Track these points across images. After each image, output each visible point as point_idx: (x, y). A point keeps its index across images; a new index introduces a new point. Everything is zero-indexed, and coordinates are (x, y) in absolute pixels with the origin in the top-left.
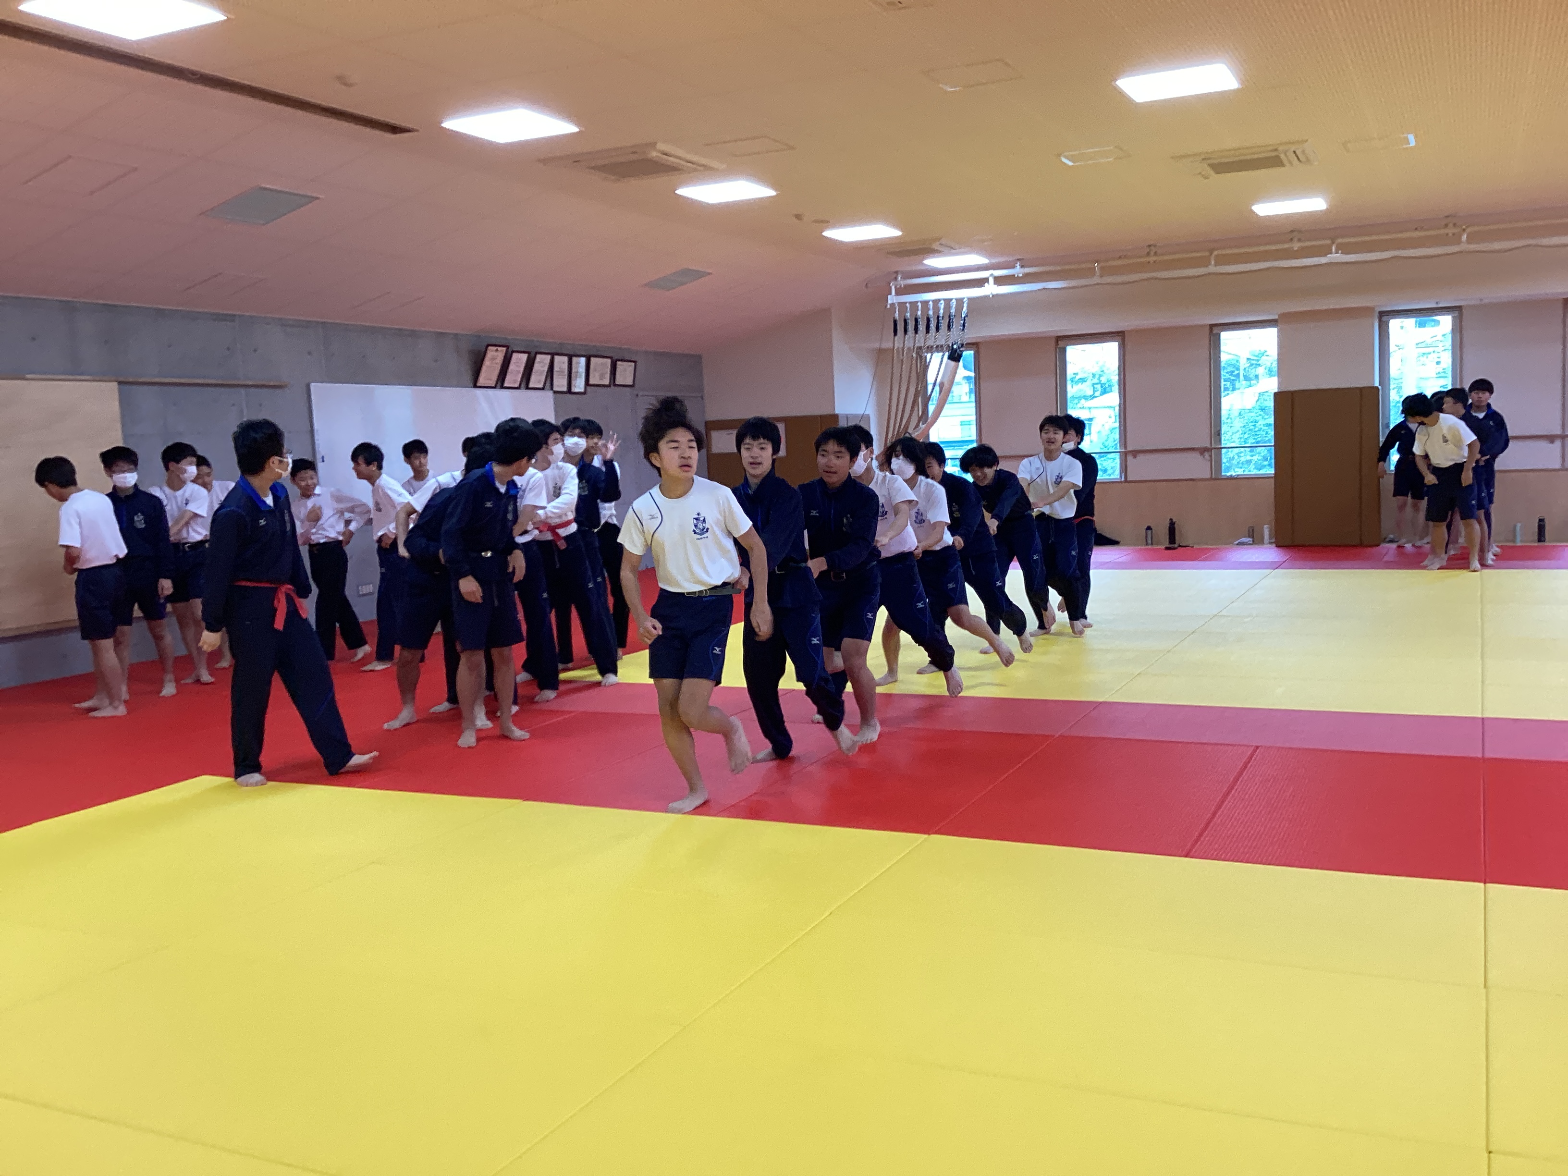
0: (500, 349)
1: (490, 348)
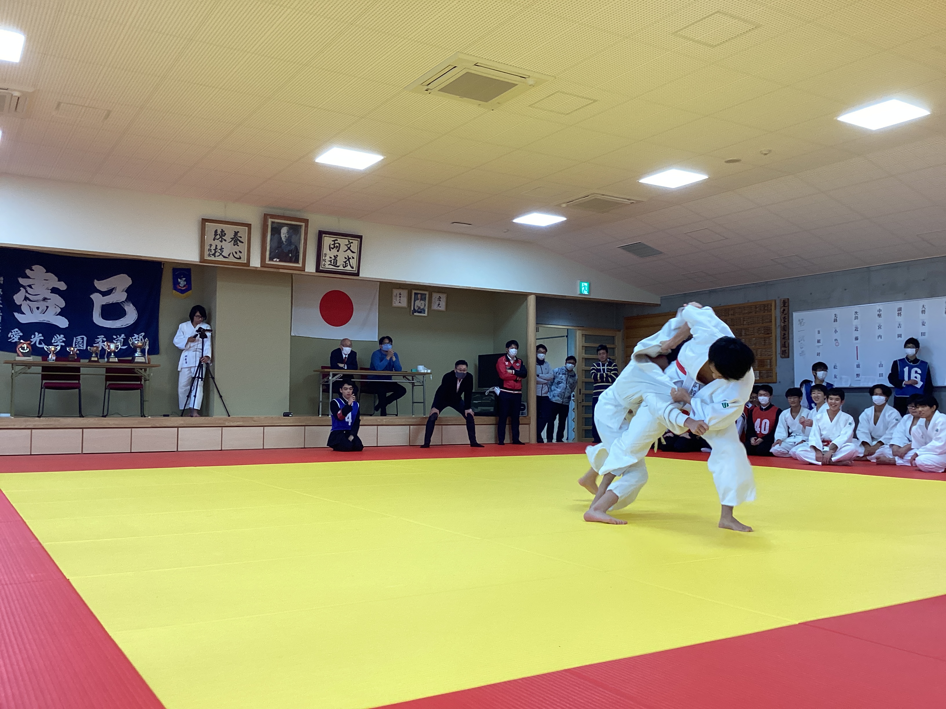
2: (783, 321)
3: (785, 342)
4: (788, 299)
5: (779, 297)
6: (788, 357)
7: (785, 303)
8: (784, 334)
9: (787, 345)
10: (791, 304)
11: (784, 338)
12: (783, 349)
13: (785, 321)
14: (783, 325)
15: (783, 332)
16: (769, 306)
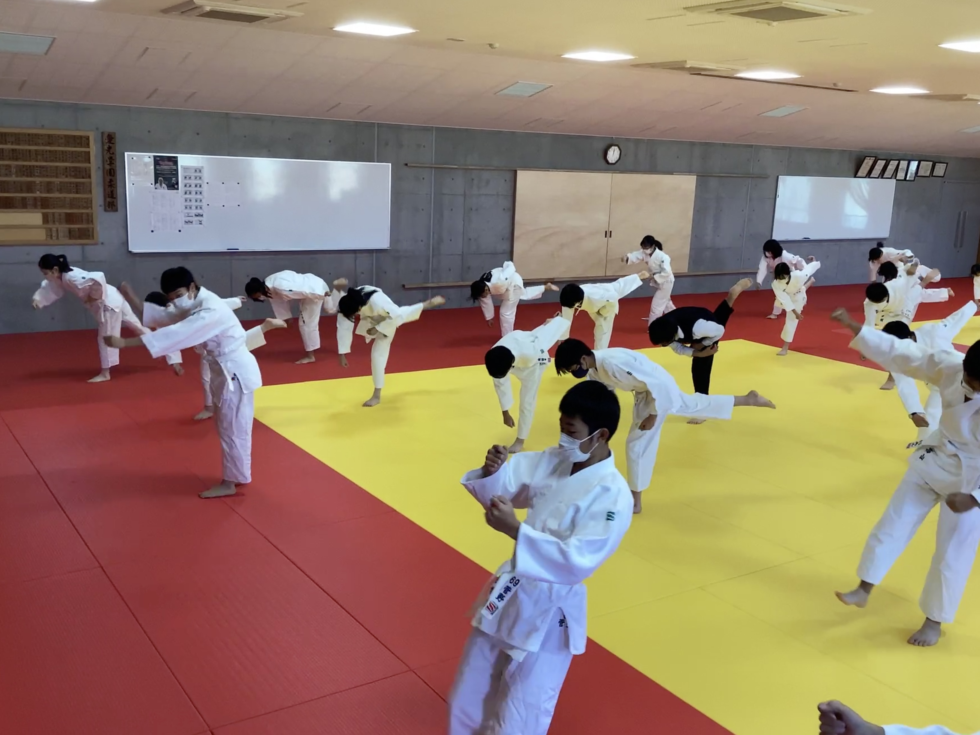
0: (872, 158)
1: (867, 158)
2: (108, 163)
3: (112, 192)
4: (115, 133)
5: (97, 129)
6: (116, 210)
7: (111, 138)
8: (111, 181)
9: (114, 196)
10: (117, 140)
11: (111, 186)
12: (108, 200)
13: (111, 164)
14: (108, 167)
15: (108, 178)
16: (84, 139)
